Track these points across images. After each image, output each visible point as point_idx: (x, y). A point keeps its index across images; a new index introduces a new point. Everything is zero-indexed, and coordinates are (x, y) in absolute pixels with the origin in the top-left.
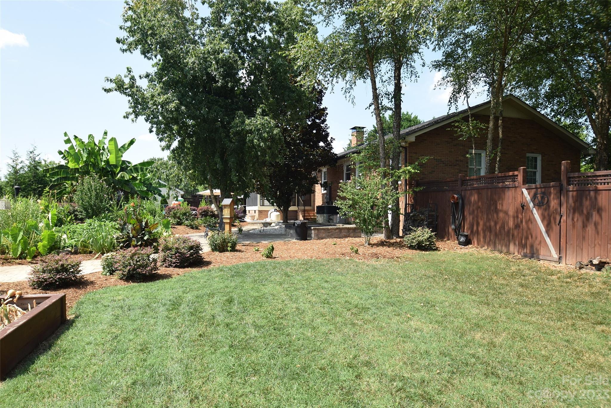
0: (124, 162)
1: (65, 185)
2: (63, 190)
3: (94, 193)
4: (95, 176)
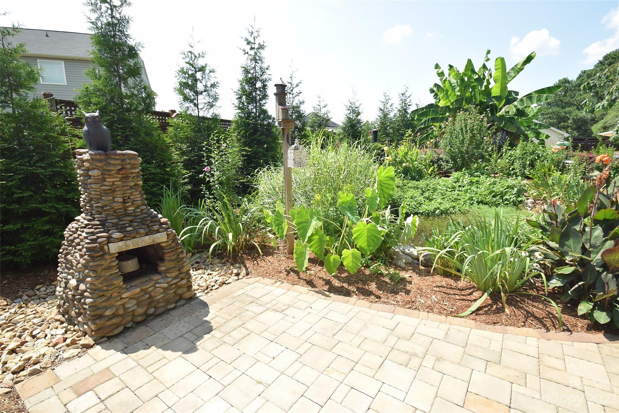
0: (510, 92)
1: (432, 128)
2: (430, 134)
3: (469, 135)
4: (474, 110)
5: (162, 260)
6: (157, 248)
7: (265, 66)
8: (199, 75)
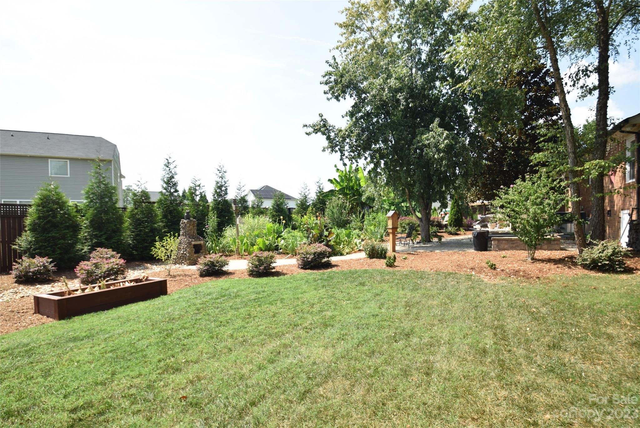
5: (201, 249)
6: (200, 245)
7: (226, 180)
8: (197, 188)
